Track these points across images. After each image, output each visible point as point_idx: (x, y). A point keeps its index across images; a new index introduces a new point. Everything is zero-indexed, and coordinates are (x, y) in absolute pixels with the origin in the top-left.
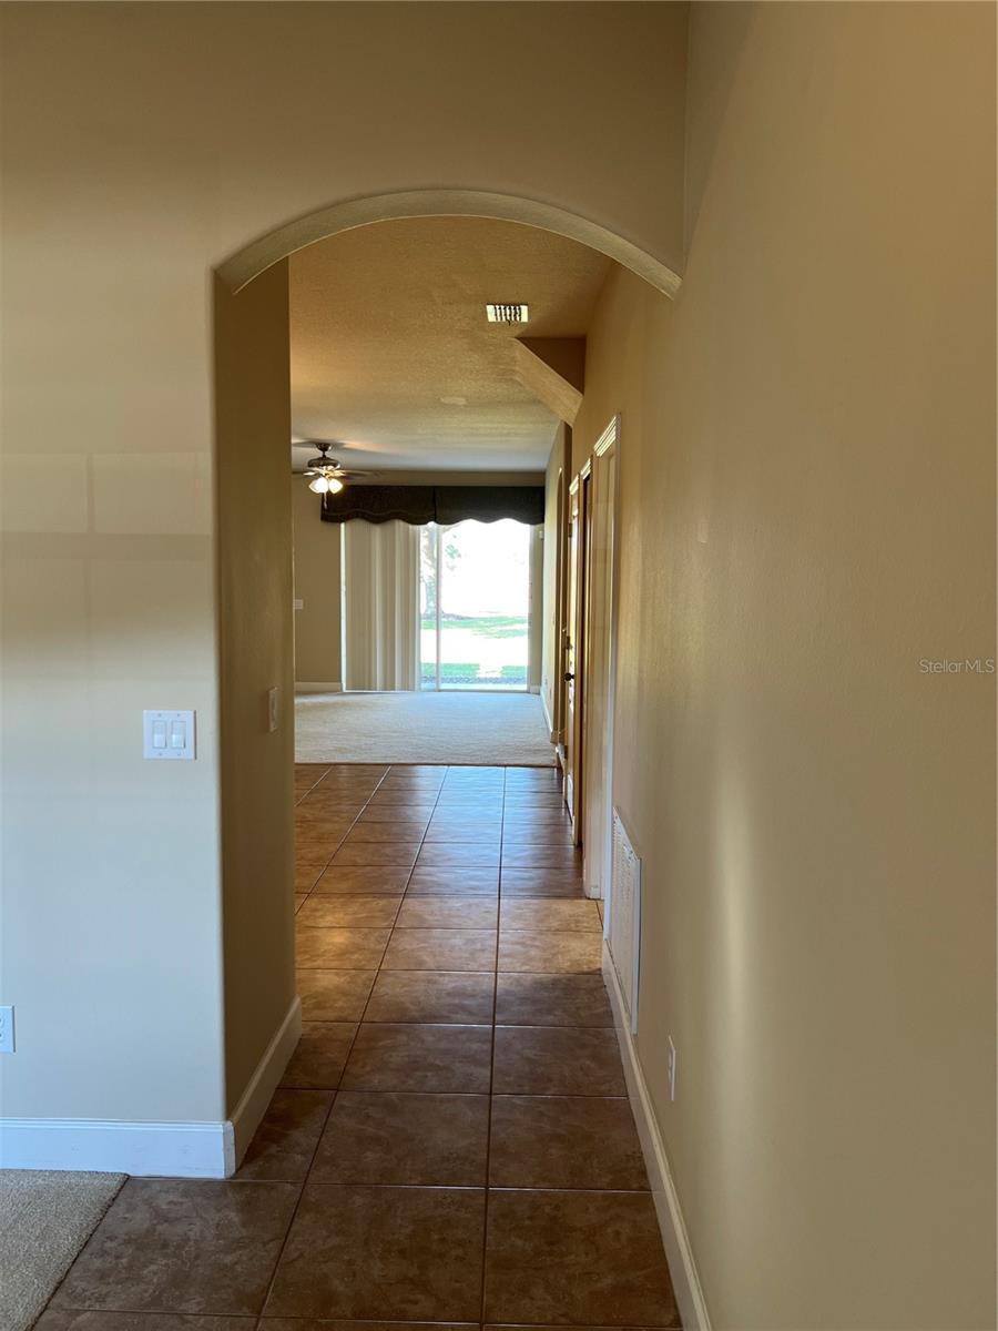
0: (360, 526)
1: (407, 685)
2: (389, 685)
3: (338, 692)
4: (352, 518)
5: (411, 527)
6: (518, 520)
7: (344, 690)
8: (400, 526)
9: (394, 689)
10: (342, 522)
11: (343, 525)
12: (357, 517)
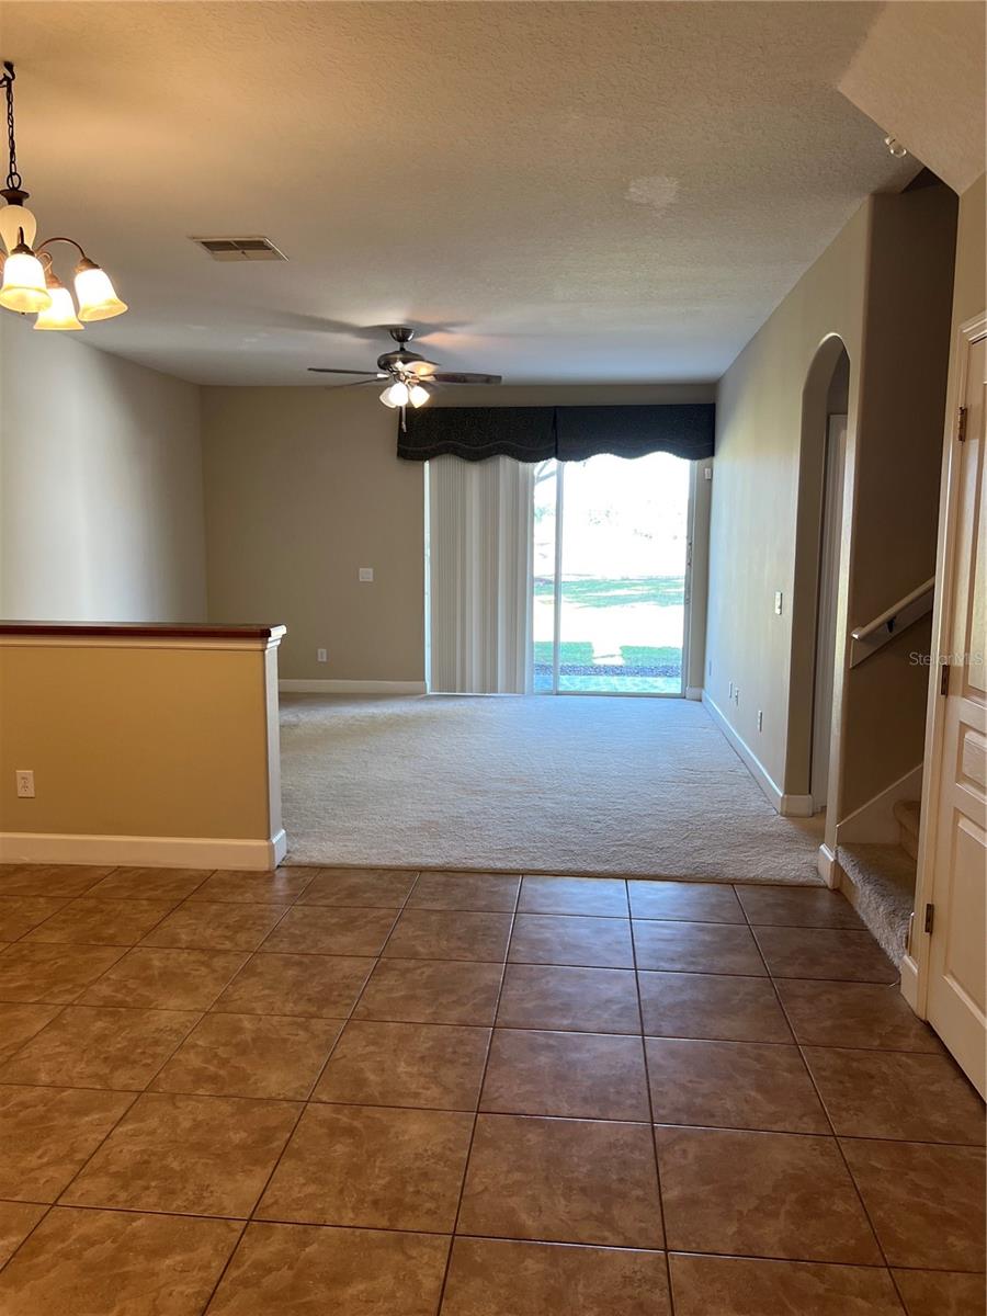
0: (450, 464)
1: (513, 686)
2: (488, 686)
3: (419, 695)
4: (441, 454)
5: (521, 465)
6: (674, 454)
7: (429, 692)
8: (506, 464)
9: (494, 690)
10: (424, 459)
11: (427, 464)
12: (447, 452)
